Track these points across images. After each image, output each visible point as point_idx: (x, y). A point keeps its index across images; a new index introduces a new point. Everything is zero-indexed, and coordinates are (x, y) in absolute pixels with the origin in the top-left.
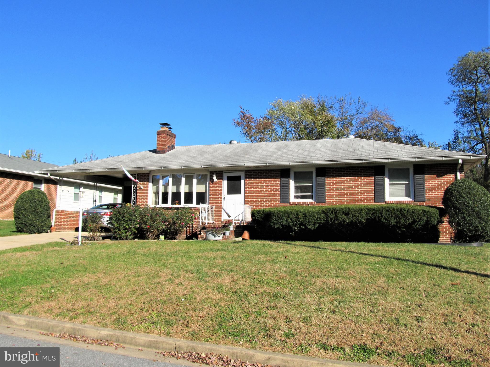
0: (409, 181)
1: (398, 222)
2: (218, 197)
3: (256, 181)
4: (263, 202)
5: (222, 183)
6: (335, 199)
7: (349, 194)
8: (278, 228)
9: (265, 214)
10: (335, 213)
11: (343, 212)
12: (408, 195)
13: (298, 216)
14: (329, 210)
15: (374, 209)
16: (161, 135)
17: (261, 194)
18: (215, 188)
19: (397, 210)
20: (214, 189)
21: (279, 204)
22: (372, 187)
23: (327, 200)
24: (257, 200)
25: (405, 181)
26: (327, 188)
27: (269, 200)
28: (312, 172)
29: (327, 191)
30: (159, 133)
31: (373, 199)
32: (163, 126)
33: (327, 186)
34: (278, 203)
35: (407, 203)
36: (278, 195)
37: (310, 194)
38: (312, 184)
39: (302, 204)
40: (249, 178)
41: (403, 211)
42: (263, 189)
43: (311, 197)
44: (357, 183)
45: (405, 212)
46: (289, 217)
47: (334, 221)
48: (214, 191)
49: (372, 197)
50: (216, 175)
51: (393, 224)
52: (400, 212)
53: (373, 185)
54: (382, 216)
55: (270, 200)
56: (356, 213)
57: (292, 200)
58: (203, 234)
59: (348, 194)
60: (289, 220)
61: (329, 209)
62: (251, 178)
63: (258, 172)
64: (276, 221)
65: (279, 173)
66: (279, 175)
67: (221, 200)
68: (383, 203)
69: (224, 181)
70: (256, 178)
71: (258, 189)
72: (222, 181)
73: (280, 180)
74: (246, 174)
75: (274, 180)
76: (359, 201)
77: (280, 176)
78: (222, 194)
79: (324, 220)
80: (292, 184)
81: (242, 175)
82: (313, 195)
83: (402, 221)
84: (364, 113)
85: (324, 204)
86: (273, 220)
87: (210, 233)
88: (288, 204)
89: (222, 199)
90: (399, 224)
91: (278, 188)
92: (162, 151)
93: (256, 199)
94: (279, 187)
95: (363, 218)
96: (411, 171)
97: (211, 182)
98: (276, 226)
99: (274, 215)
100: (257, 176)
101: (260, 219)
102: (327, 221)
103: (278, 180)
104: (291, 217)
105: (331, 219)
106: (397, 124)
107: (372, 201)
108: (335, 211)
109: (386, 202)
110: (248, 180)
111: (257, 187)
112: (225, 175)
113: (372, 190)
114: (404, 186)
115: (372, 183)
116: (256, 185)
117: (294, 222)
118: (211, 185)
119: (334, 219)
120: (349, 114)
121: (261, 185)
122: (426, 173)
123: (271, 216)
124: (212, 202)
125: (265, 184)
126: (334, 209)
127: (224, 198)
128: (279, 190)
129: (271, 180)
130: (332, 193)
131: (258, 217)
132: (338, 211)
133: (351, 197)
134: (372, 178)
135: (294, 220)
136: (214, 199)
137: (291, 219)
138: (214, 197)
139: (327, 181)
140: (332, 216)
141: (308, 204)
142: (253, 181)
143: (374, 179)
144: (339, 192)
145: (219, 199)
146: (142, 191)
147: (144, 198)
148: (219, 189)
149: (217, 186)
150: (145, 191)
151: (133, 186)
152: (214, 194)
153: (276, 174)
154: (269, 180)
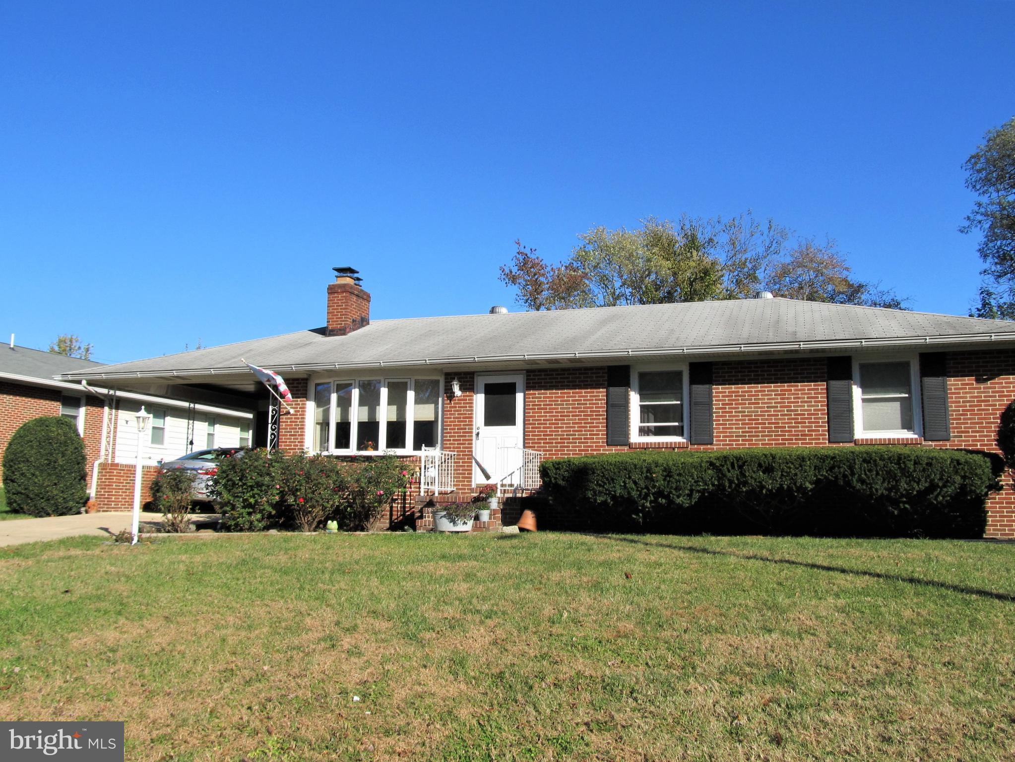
0: (909, 392)
1: (893, 487)
2: (463, 433)
3: (550, 393)
4: (567, 443)
5: (472, 400)
6: (736, 436)
7: (769, 423)
8: (605, 503)
9: (573, 471)
10: (740, 467)
11: (760, 465)
12: (907, 425)
13: (651, 474)
14: (726, 461)
15: (833, 458)
16: (336, 295)
17: (561, 424)
18: (457, 411)
19: (889, 458)
20: (454, 414)
21: (605, 447)
22: (822, 406)
23: (717, 437)
24: (553, 439)
25: (900, 394)
26: (716, 409)
27: (581, 439)
28: (679, 374)
29: (716, 416)
30: (332, 290)
31: (825, 435)
32: (342, 274)
33: (716, 404)
34: (601, 446)
35: (906, 443)
36: (602, 427)
37: (676, 424)
38: (681, 400)
39: (658, 447)
40: (534, 388)
41: (904, 463)
42: (567, 412)
43: (679, 431)
44: (788, 398)
45: (911, 465)
46: (630, 478)
47: (738, 486)
48: (454, 418)
49: (823, 431)
50: (460, 381)
51: (880, 492)
52: (898, 463)
53: (824, 402)
54: (853, 474)
55: (585, 439)
56: (790, 468)
57: (635, 437)
58: (429, 517)
59: (765, 424)
60: (631, 485)
61: (726, 458)
62: (540, 388)
63: (554, 373)
64: (600, 486)
65: (603, 377)
66: (603, 380)
67: (472, 440)
68: (849, 445)
69: (479, 395)
70: (551, 388)
71: (556, 412)
72: (472, 396)
73: (607, 392)
74: (527, 379)
75: (593, 392)
76: (792, 440)
77: (606, 383)
78: (472, 425)
79: (713, 485)
80: (635, 400)
81: (520, 381)
82: (682, 427)
83: (903, 485)
84: (782, 254)
85: (709, 446)
86: (591, 485)
87: (444, 516)
88: (626, 448)
89: (472, 436)
90: (896, 493)
91: (602, 411)
92: (340, 330)
93: (552, 435)
94: (604, 407)
95: (809, 479)
96: (915, 369)
97: (447, 397)
98: (600, 499)
99: (594, 473)
100: (552, 382)
101: (561, 482)
102: (721, 487)
103: (601, 393)
104: (635, 476)
105: (731, 482)
106: (855, 278)
107: (823, 439)
108: (740, 463)
109: (856, 442)
110: (532, 392)
111: (554, 409)
112: (481, 382)
113: (822, 414)
114: (897, 405)
115: (822, 398)
116: (552, 405)
117: (642, 489)
118: (448, 404)
119: (736, 482)
120: (748, 255)
121: (563, 405)
122: (950, 372)
123: (587, 474)
124: (450, 444)
125: (573, 401)
126: (738, 458)
127: (478, 434)
128: (604, 415)
129: (585, 393)
130: (728, 420)
131: (555, 478)
132: (746, 462)
133: (773, 431)
134: (822, 386)
135: (642, 484)
136: (455, 436)
137: (635, 483)
138: (454, 433)
139: (716, 392)
140: (733, 474)
141: (671, 447)
142: (543, 394)
143: (827, 389)
144: (745, 420)
145: (465, 436)
146: (292, 418)
147: (296, 435)
148: (466, 414)
149: (461, 407)
150: (298, 418)
151: (270, 407)
152: (454, 425)
153: (596, 377)
154: (582, 393)
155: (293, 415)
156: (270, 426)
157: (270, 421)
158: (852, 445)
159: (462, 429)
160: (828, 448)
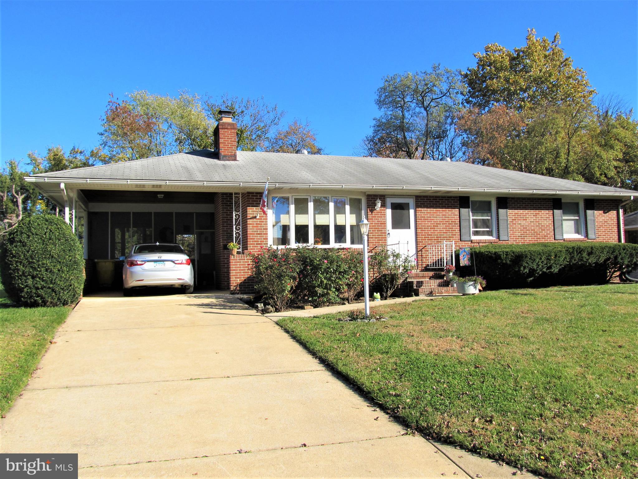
0: (579, 216)
2: (381, 233)
3: (430, 211)
5: (385, 212)
6: (518, 236)
7: (531, 230)
12: (577, 231)
16: (226, 130)
18: (377, 219)
20: (375, 221)
21: (459, 242)
22: (551, 222)
23: (510, 237)
24: (433, 237)
25: (575, 217)
26: (509, 222)
27: (447, 237)
28: (491, 203)
29: (510, 226)
31: (553, 236)
33: (509, 220)
34: (457, 242)
35: (579, 240)
36: (457, 231)
37: (488, 229)
39: (485, 242)
40: (420, 207)
43: (490, 233)
44: (538, 217)
48: (375, 224)
49: (552, 234)
50: (380, 200)
53: (552, 220)
59: (529, 230)
62: (424, 207)
63: (432, 198)
65: (457, 202)
66: (457, 204)
67: (386, 237)
68: (561, 241)
69: (387, 210)
70: (430, 207)
71: (433, 222)
72: (384, 210)
73: (459, 211)
74: (416, 202)
75: (452, 211)
76: (540, 238)
77: (458, 206)
78: (385, 228)
81: (411, 202)
82: (492, 231)
85: (507, 242)
87: (472, 285)
88: (469, 242)
91: (457, 222)
93: (432, 235)
94: (458, 220)
96: (582, 206)
97: (370, 210)
103: (456, 211)
107: (552, 238)
110: (420, 209)
111: (432, 220)
112: (389, 201)
113: (551, 226)
114: (573, 222)
115: (551, 218)
116: (431, 217)
118: (370, 215)
121: (437, 217)
122: (595, 208)
124: (373, 240)
125: (442, 215)
127: (389, 234)
128: (458, 224)
129: (448, 211)
130: (514, 228)
133: (533, 234)
134: (551, 212)
136: (376, 235)
138: (375, 233)
139: (510, 213)
142: (426, 210)
143: (553, 214)
144: (521, 228)
145: (382, 235)
146: (258, 222)
147: (262, 234)
148: (382, 221)
149: (379, 217)
150: (263, 222)
151: (234, 212)
152: (375, 228)
153: (454, 202)
154: (446, 211)
155: (258, 219)
156: (234, 227)
157: (234, 224)
158: (563, 241)
159: (380, 231)
160: (554, 243)
